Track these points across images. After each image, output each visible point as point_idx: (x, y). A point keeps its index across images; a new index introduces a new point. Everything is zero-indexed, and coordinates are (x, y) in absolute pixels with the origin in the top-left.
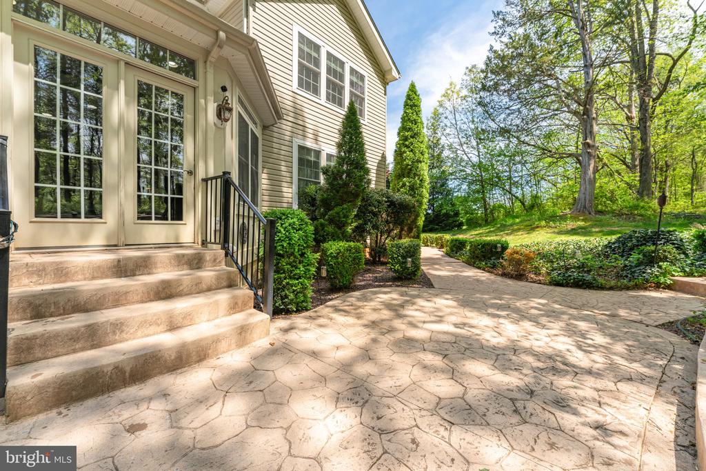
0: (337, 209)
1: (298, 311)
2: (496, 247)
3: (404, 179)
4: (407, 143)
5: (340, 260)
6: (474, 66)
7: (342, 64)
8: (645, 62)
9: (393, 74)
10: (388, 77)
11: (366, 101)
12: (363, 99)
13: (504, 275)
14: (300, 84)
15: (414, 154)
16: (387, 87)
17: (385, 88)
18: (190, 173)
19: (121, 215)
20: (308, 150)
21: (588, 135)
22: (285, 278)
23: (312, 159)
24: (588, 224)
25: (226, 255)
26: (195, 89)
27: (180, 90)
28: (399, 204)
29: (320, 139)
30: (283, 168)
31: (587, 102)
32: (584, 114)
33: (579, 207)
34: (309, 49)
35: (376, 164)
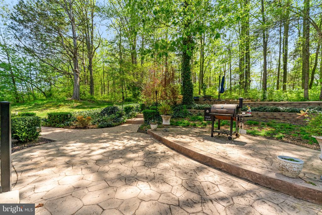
2: (67, 116)
13: (76, 128)
21: (76, 67)
24: (81, 104)
31: (75, 53)
32: (74, 58)
33: (74, 97)
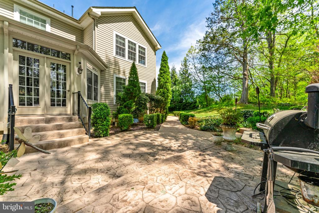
0: (127, 102)
1: (104, 137)
3: (161, 90)
4: (162, 75)
5: (123, 120)
6: (200, 40)
7: (135, 45)
8: (271, 39)
9: (158, 47)
10: (156, 48)
11: (146, 58)
12: (145, 57)
14: (117, 53)
15: (165, 79)
16: (156, 52)
17: (155, 52)
18: (69, 91)
19: (46, 104)
20: (120, 79)
21: (245, 70)
22: (99, 126)
23: (122, 82)
25: (79, 118)
26: (70, 63)
27: (64, 64)
28: (156, 100)
29: (126, 74)
30: (110, 86)
32: (243, 62)
33: (241, 100)
34: (120, 40)
35: (151, 83)
